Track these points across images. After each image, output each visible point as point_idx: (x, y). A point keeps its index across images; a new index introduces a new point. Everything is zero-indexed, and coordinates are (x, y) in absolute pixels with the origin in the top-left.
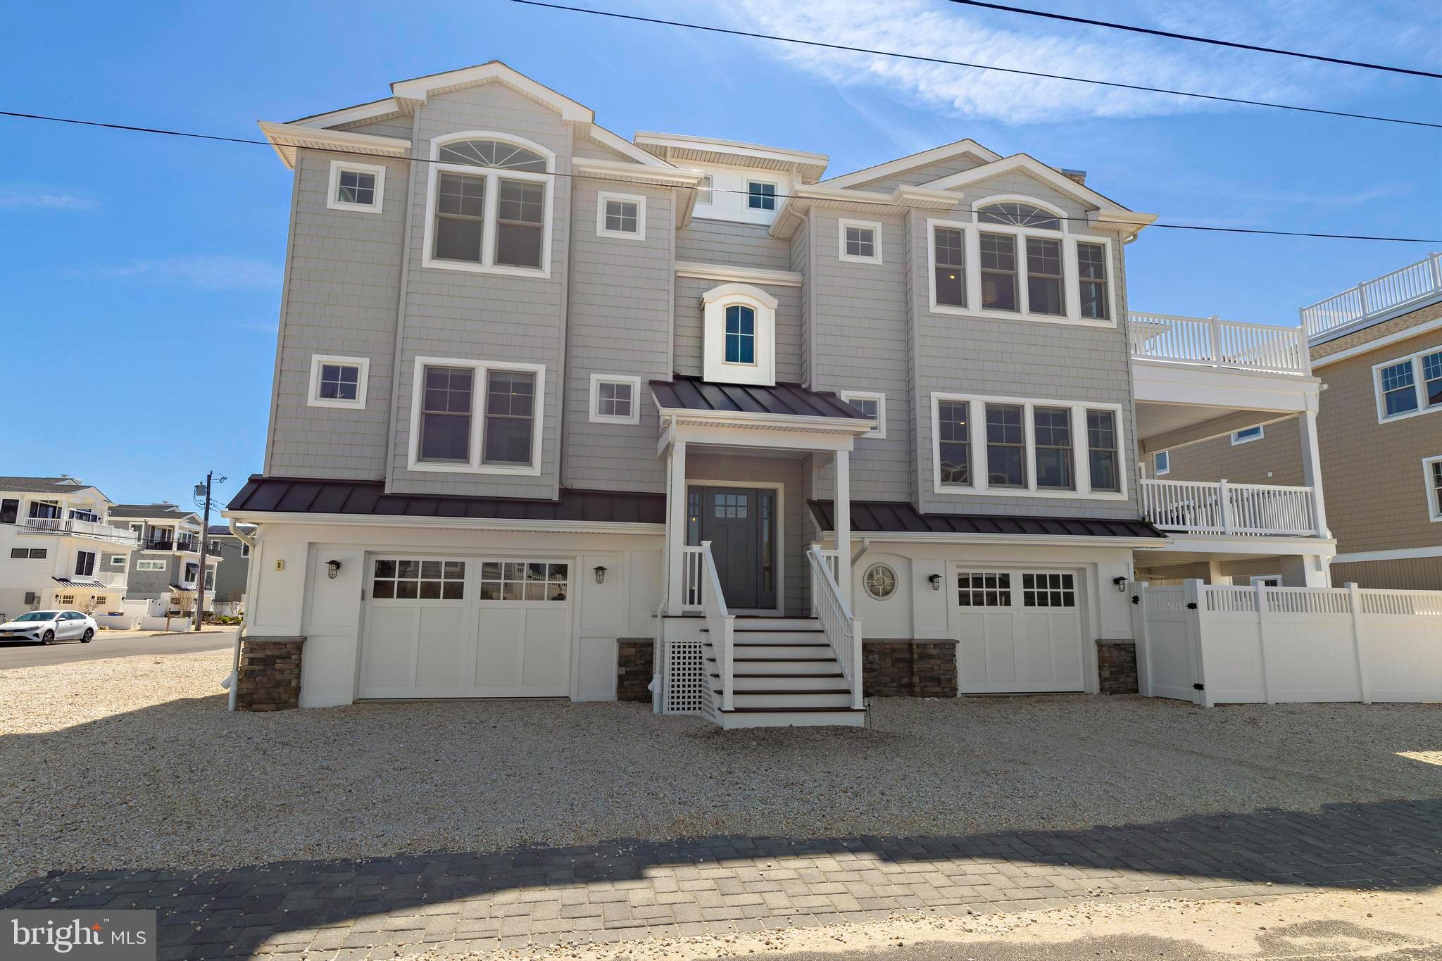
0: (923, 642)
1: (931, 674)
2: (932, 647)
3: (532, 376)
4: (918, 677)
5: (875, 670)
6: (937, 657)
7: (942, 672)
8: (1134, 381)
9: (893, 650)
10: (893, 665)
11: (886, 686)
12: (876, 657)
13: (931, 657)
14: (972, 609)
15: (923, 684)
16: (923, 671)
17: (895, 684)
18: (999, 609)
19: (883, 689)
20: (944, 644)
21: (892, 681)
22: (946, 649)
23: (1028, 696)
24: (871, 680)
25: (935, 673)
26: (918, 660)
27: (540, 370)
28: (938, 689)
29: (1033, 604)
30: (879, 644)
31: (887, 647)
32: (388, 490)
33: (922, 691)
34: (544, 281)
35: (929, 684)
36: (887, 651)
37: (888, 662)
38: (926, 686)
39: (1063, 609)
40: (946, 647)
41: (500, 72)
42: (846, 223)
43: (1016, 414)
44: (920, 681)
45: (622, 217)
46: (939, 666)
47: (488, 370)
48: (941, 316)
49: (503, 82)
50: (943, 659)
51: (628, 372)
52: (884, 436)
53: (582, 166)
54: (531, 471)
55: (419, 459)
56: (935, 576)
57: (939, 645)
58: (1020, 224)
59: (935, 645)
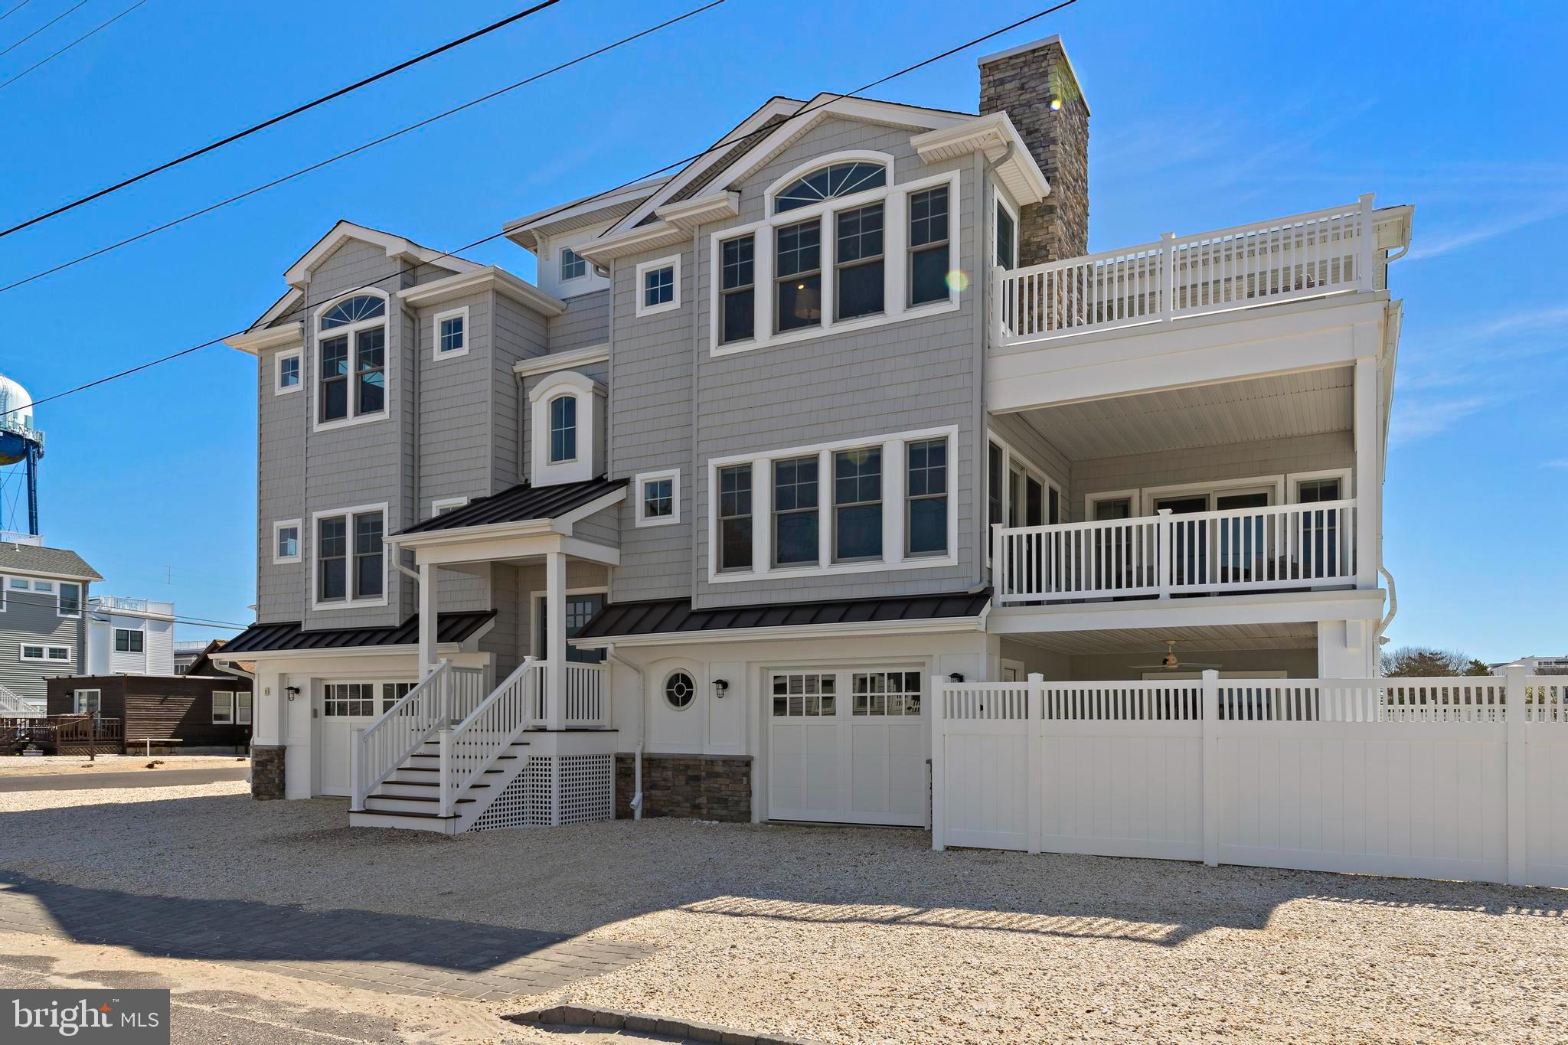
0: (707, 758)
1: (717, 795)
2: (721, 763)
3: (380, 513)
4: (705, 798)
5: (669, 788)
6: (725, 776)
7: (729, 793)
8: (990, 382)
9: (688, 767)
10: (687, 783)
11: (678, 806)
12: (670, 774)
13: (718, 775)
14: (787, 719)
15: (710, 806)
16: (709, 791)
17: (688, 805)
18: (820, 720)
19: (677, 809)
20: (733, 761)
21: (687, 800)
22: (740, 768)
24: (664, 798)
25: (723, 793)
26: (704, 779)
27: (383, 507)
28: (724, 812)
29: (865, 713)
30: (673, 760)
31: (681, 763)
32: (303, 628)
33: (709, 814)
34: (385, 422)
35: (715, 806)
36: (682, 768)
37: (682, 779)
38: (712, 808)
39: (903, 720)
40: (736, 764)
41: (345, 230)
42: (643, 268)
43: (809, 467)
44: (708, 803)
45: (453, 334)
46: (727, 785)
47: (354, 515)
48: (723, 359)
49: (351, 238)
50: (731, 779)
51: (460, 494)
52: (678, 521)
53: (411, 296)
54: (382, 602)
55: (319, 600)
56: (718, 682)
57: (728, 761)
58: (830, 196)
59: (724, 761)
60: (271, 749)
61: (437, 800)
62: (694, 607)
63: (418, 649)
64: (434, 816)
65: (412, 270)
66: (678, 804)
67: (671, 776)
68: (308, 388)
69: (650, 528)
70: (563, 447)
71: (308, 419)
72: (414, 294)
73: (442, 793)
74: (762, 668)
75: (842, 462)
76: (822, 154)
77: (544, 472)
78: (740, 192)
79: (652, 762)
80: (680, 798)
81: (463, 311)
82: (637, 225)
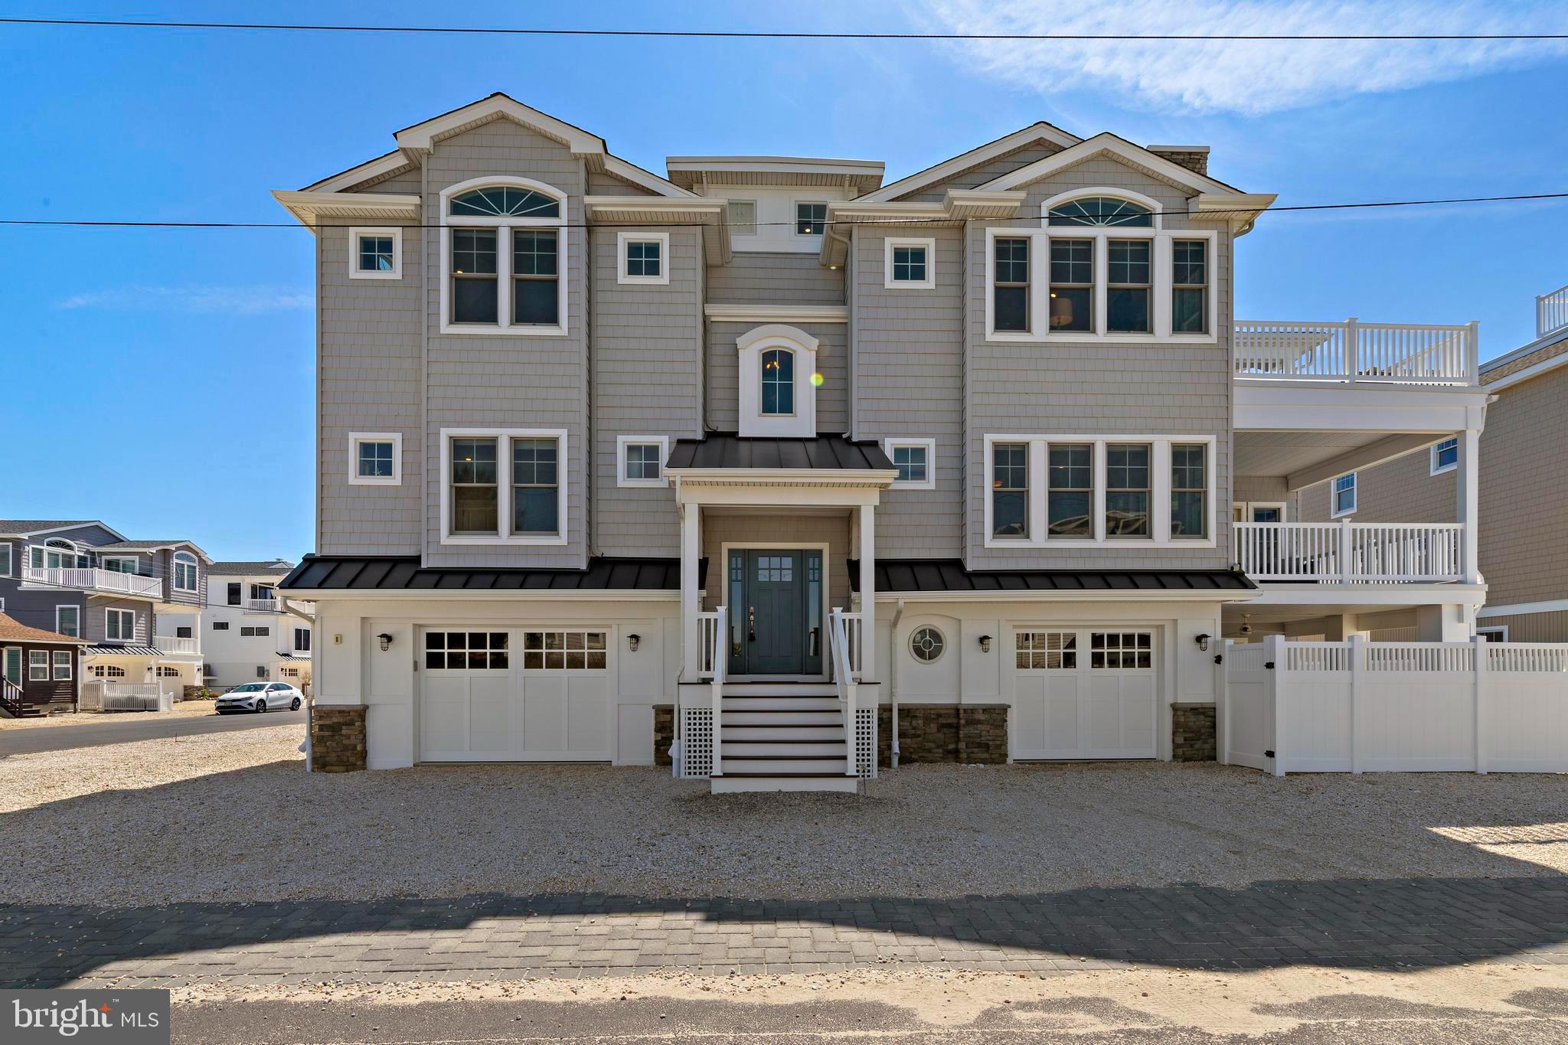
0: (971, 707)
1: (978, 740)
2: (981, 712)
3: (554, 441)
4: (964, 744)
5: (919, 736)
6: (986, 722)
7: (991, 738)
8: (1234, 406)
9: (939, 716)
10: (939, 731)
11: (930, 752)
12: (920, 722)
13: (979, 722)
14: (1027, 672)
15: (970, 750)
16: (969, 737)
17: (941, 750)
18: (1062, 672)
19: (927, 755)
20: (994, 709)
21: (938, 747)
22: (997, 715)
24: (915, 746)
25: (983, 739)
26: (964, 726)
27: (562, 434)
28: (985, 755)
29: (1102, 666)
30: (924, 710)
31: (932, 712)
32: (424, 565)
33: (968, 757)
34: (561, 338)
35: (976, 750)
36: (932, 716)
37: (933, 727)
38: (973, 753)
39: (1136, 671)
40: (997, 712)
41: (498, 105)
42: (891, 243)
43: (1084, 453)
44: (967, 747)
45: (644, 259)
46: (988, 732)
47: (511, 438)
48: (999, 344)
49: (508, 116)
50: (992, 725)
51: (656, 432)
52: (934, 487)
53: (596, 205)
55: (451, 533)
56: (985, 638)
57: (988, 709)
58: (1100, 224)
59: (984, 710)
60: (350, 709)
62: (968, 569)
64: (837, 775)
66: (930, 751)
67: (921, 725)
68: (428, 278)
70: (778, 401)
71: (430, 316)
72: (605, 203)
73: (850, 749)
75: (1115, 454)
77: (753, 422)
79: (906, 712)
80: (932, 745)
81: (662, 238)
82: (892, 200)
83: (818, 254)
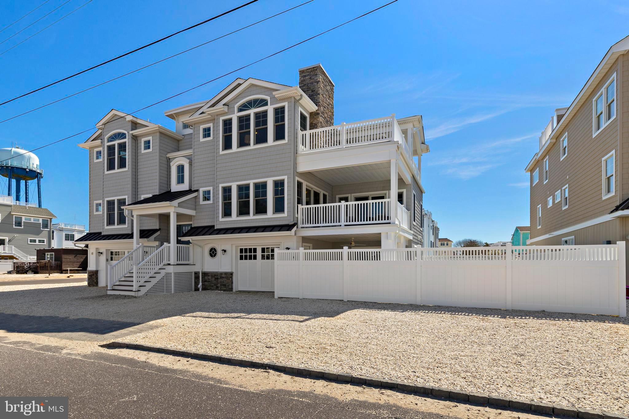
0: (220, 273)
1: (223, 283)
2: (224, 274)
3: (125, 199)
4: (220, 284)
5: (210, 282)
6: (225, 278)
7: (226, 283)
8: (298, 164)
9: (215, 275)
10: (215, 280)
11: (212, 287)
12: (210, 277)
13: (223, 278)
14: (244, 261)
16: (221, 282)
17: (215, 286)
18: (253, 261)
21: (215, 285)
22: (229, 275)
23: (257, 292)
24: (208, 285)
25: (225, 283)
26: (219, 279)
27: (127, 196)
28: (225, 289)
29: (265, 259)
30: (211, 273)
32: (102, 234)
33: (221, 289)
34: (127, 171)
35: (222, 287)
36: (213, 276)
37: (214, 279)
40: (228, 274)
41: (114, 112)
42: (202, 127)
43: (247, 187)
44: (220, 286)
45: (147, 145)
46: (226, 281)
47: (117, 199)
48: (223, 155)
49: (116, 115)
50: (227, 278)
51: (149, 193)
52: (212, 203)
53: (134, 133)
54: (125, 226)
55: (107, 225)
56: (223, 250)
57: (226, 273)
58: (253, 108)
59: (225, 274)
60: (94, 271)
61: (133, 286)
62: (215, 228)
63: (133, 241)
64: (132, 291)
65: (135, 125)
66: (212, 286)
67: (210, 278)
68: (104, 160)
69: (204, 204)
70: (181, 180)
71: (104, 170)
72: (135, 132)
73: (134, 284)
74: (236, 246)
76: (251, 95)
77: (175, 187)
78: (228, 106)
79: (205, 274)
80: (213, 285)
81: (150, 138)
82: (200, 114)
83: (192, 133)
